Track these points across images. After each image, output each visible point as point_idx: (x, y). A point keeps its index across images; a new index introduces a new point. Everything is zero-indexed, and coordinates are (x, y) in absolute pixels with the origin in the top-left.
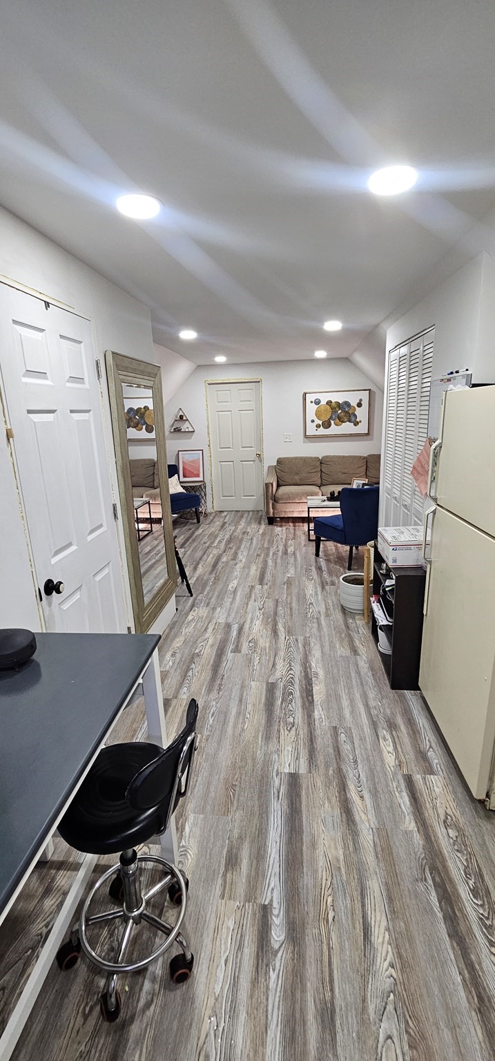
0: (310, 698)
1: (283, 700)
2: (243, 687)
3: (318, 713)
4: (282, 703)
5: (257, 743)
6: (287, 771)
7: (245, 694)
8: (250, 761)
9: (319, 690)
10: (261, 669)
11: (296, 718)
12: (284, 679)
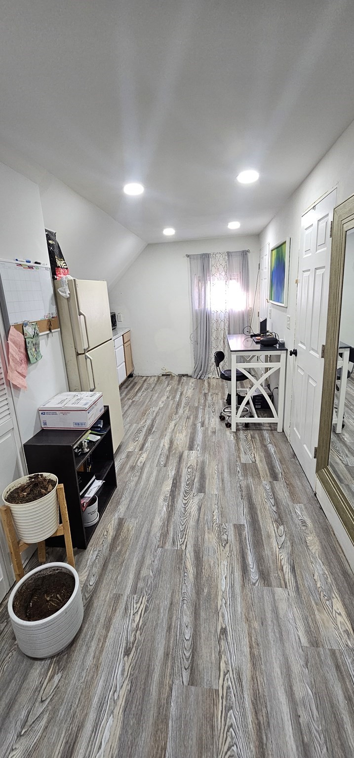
0: (175, 482)
1: (194, 481)
2: (223, 489)
3: (172, 473)
4: (194, 479)
5: (209, 460)
6: (194, 452)
7: (221, 485)
8: (212, 454)
9: (167, 487)
10: (211, 505)
11: (186, 471)
12: (192, 496)
